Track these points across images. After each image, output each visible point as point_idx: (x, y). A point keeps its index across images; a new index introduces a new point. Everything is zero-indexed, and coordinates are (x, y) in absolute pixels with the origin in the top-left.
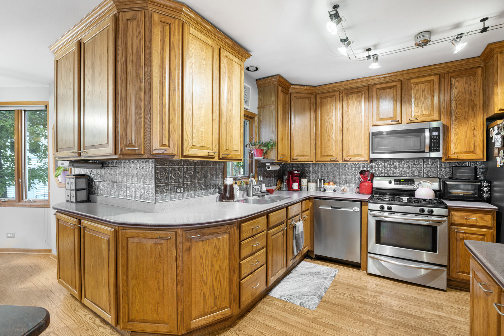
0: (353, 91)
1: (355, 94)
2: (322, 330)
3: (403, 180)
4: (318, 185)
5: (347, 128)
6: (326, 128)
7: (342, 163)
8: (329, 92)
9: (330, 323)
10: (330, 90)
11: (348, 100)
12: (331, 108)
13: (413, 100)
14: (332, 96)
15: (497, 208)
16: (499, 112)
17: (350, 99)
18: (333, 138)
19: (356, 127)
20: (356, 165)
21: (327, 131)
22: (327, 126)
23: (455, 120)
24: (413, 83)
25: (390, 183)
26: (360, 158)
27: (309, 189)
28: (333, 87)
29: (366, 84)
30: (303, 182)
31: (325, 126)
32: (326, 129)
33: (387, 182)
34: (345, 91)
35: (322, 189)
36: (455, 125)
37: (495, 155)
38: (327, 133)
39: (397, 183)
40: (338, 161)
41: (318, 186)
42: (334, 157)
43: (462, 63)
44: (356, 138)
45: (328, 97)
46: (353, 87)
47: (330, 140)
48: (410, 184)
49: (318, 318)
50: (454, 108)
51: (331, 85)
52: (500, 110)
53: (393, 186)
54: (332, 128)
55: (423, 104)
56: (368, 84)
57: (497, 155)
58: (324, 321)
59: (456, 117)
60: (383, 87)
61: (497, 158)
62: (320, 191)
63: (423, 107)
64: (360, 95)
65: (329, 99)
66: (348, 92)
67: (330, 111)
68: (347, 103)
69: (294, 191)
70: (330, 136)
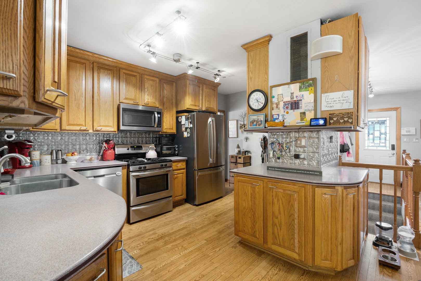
0: (104, 67)
1: (105, 70)
2: (167, 272)
3: (136, 147)
4: (53, 158)
5: (98, 99)
6: (75, 94)
7: (93, 133)
8: (77, 57)
9: (163, 265)
10: (80, 55)
11: (99, 73)
12: (81, 75)
13: (146, 90)
14: (83, 63)
15: (187, 158)
16: (186, 109)
17: (101, 73)
18: (83, 107)
19: (106, 100)
20: (97, 135)
21: (75, 98)
22: (76, 93)
23: (166, 109)
24: (146, 78)
25: (128, 149)
26: (110, 129)
27: (42, 163)
28: (84, 54)
29: (115, 65)
30: (35, 156)
31: (73, 92)
32: (75, 96)
33: (126, 149)
34: (96, 63)
35: (60, 161)
36: (166, 112)
37: (182, 131)
38: (75, 100)
39: (132, 149)
40: (88, 131)
41: (55, 159)
42: (83, 126)
43: (169, 76)
44: (106, 111)
45: (77, 62)
46: (103, 62)
47: (79, 108)
48: (140, 149)
49: (153, 269)
50: (165, 102)
51: (82, 52)
52: (187, 108)
53: (131, 151)
54: (82, 97)
55: (151, 94)
56: (116, 66)
57: (184, 131)
58: (159, 267)
59: (166, 107)
60: (128, 73)
61: (184, 132)
62: (57, 163)
63: (151, 96)
64: (110, 73)
65: (78, 65)
66: (99, 66)
67: (80, 78)
68: (98, 76)
69: (24, 167)
70: (79, 104)
